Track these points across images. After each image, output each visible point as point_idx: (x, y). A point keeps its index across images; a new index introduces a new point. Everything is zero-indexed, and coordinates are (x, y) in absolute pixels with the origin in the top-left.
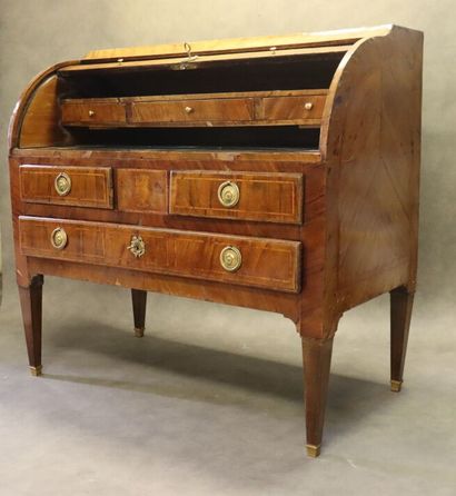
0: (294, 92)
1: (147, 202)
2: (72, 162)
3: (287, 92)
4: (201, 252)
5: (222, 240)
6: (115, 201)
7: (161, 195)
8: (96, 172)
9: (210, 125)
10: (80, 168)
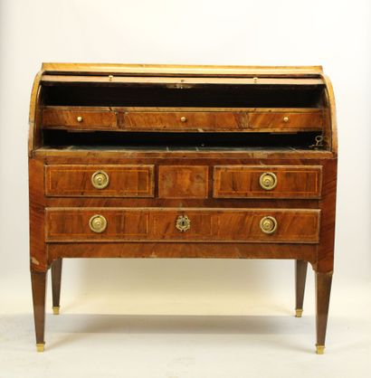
0: (273, 110)
1: (187, 190)
2: (109, 161)
3: (268, 109)
4: (242, 222)
5: (261, 213)
6: (156, 191)
7: (202, 185)
8: (139, 168)
9: (201, 131)
10: (120, 166)
